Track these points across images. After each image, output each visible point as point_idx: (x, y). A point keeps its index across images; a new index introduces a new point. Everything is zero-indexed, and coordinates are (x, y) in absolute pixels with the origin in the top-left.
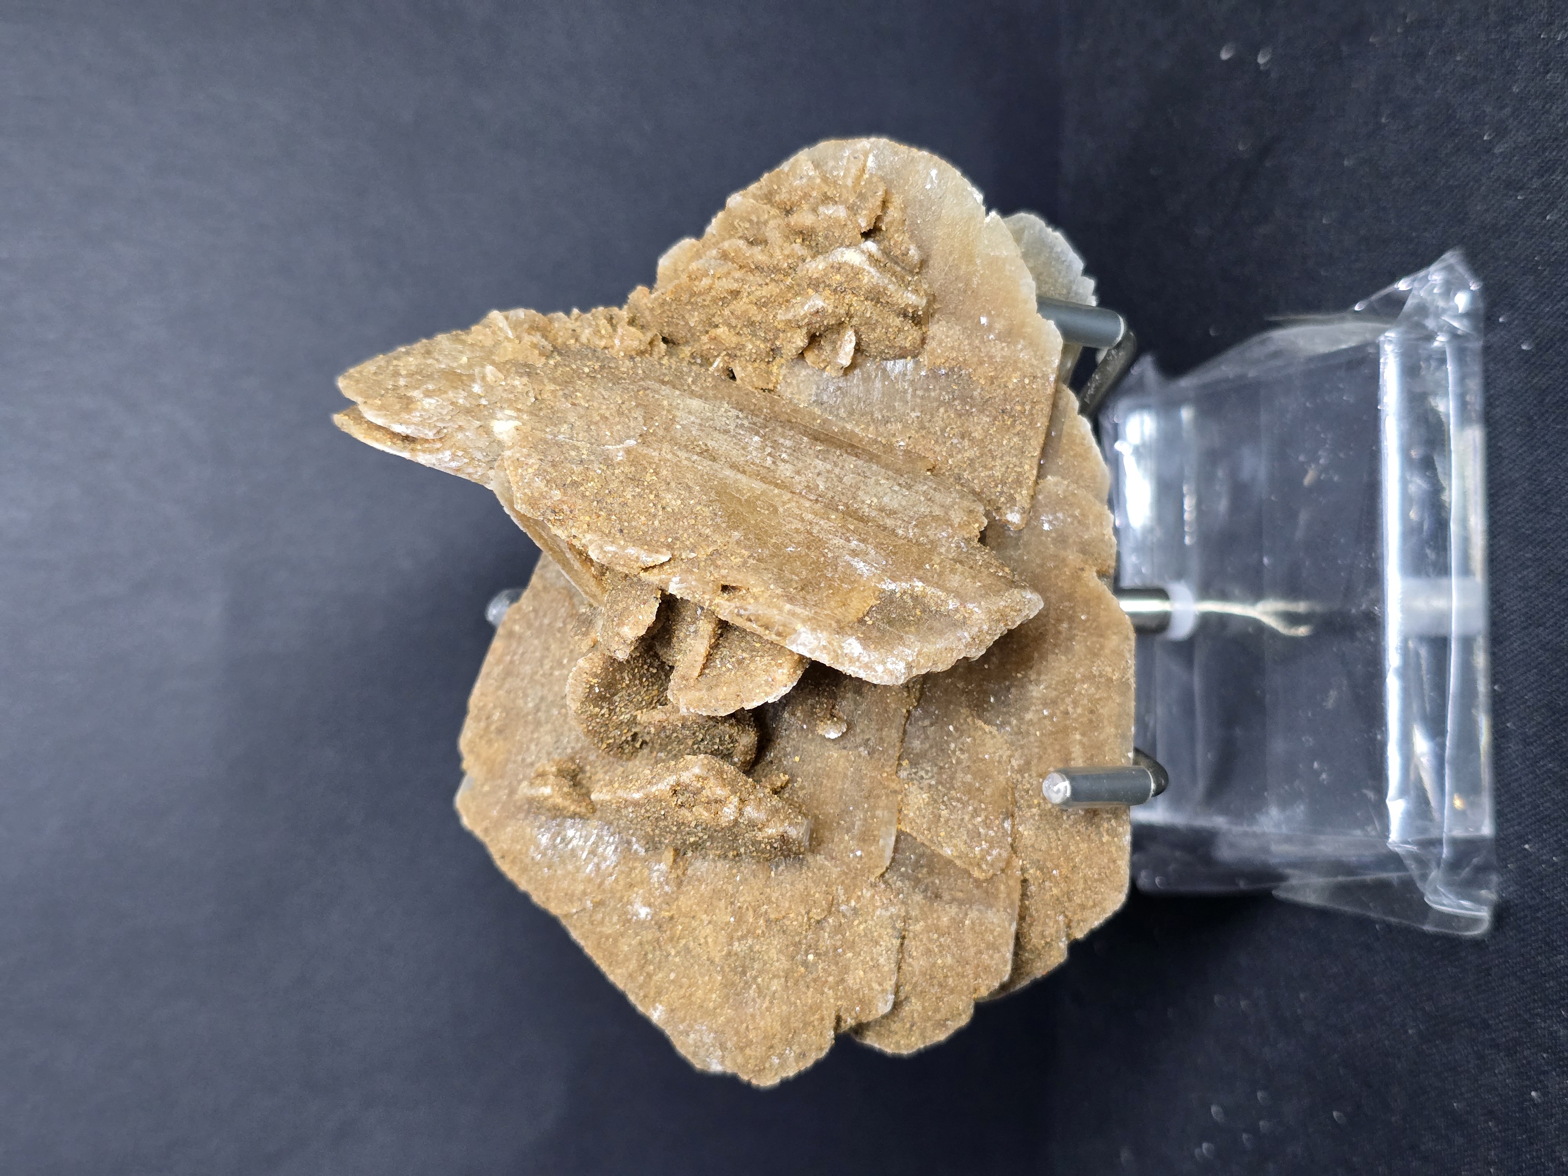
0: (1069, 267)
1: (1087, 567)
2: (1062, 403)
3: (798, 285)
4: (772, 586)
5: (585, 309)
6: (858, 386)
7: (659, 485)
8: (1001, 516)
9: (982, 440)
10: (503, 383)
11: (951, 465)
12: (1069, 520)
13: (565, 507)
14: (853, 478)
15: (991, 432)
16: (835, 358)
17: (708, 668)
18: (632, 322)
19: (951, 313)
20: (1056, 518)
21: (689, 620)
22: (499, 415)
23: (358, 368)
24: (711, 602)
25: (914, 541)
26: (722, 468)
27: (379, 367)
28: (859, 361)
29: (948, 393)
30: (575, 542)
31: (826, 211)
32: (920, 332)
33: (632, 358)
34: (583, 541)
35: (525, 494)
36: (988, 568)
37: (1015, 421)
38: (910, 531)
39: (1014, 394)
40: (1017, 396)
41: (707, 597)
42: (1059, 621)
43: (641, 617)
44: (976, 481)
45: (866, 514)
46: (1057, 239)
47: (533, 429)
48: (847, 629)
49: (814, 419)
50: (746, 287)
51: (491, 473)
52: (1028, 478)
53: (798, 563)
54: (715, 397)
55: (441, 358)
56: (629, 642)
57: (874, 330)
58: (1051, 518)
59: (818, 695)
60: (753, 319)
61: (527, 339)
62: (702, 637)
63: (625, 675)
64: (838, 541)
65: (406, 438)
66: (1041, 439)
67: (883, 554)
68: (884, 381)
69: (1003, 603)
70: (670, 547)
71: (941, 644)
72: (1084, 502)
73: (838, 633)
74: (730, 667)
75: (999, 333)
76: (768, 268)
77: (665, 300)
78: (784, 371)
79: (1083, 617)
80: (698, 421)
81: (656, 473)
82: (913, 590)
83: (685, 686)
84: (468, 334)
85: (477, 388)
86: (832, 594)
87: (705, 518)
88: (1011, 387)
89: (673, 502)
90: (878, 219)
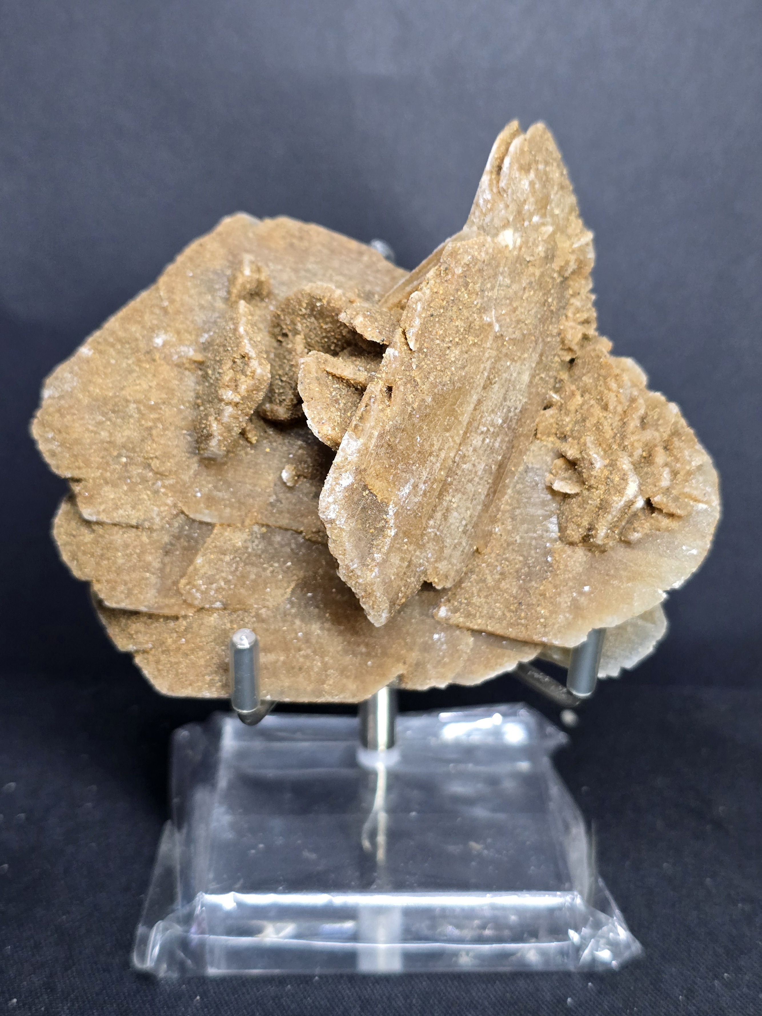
0: (627, 657)
1: (407, 666)
2: (526, 649)
3: (612, 453)
4: (391, 423)
5: (595, 304)
6: (539, 497)
7: (466, 345)
8: (444, 602)
9: (499, 588)
10: (540, 239)
11: (481, 565)
12: (441, 653)
13: (450, 277)
14: (471, 491)
15: (505, 595)
16: (559, 479)
17: (333, 379)
18: (585, 338)
19: (591, 565)
20: (442, 644)
21: (368, 367)
22: (517, 235)
23: (551, 139)
24: (380, 378)
25: (425, 532)
26: (478, 393)
27: (551, 153)
28: (558, 499)
29: (534, 563)
30: (424, 283)
31: (665, 472)
32: (578, 541)
33: (559, 334)
34: (425, 288)
35: (459, 249)
36: (405, 586)
37: (513, 612)
38: (432, 530)
39: (533, 611)
40: (532, 614)
41: (384, 375)
42: (367, 645)
43: (369, 329)
44: (469, 584)
45: (444, 498)
46: (648, 648)
47: (507, 258)
48: (360, 476)
49: (515, 466)
50: (611, 415)
51: (475, 228)
52: (471, 622)
53: (408, 444)
54: (530, 393)
55: (558, 196)
56: (352, 321)
57: (579, 507)
58: (443, 640)
59: (314, 466)
60: (587, 421)
61: (572, 258)
62: (355, 374)
63: (330, 325)
64: (425, 475)
65: (500, 168)
66: (500, 632)
67: (415, 508)
68: (543, 516)
69: (378, 595)
70: (420, 350)
71: (348, 546)
72: (454, 664)
73: (356, 469)
74: (333, 394)
75: (577, 600)
76: (625, 431)
77: (601, 358)
78: (550, 446)
79: (369, 663)
80: (513, 379)
81: (474, 344)
82: (388, 528)
83: (320, 362)
84: (576, 217)
85: (536, 219)
86: (386, 467)
87: (441, 377)
88: (538, 609)
89: (453, 355)
90: (660, 511)
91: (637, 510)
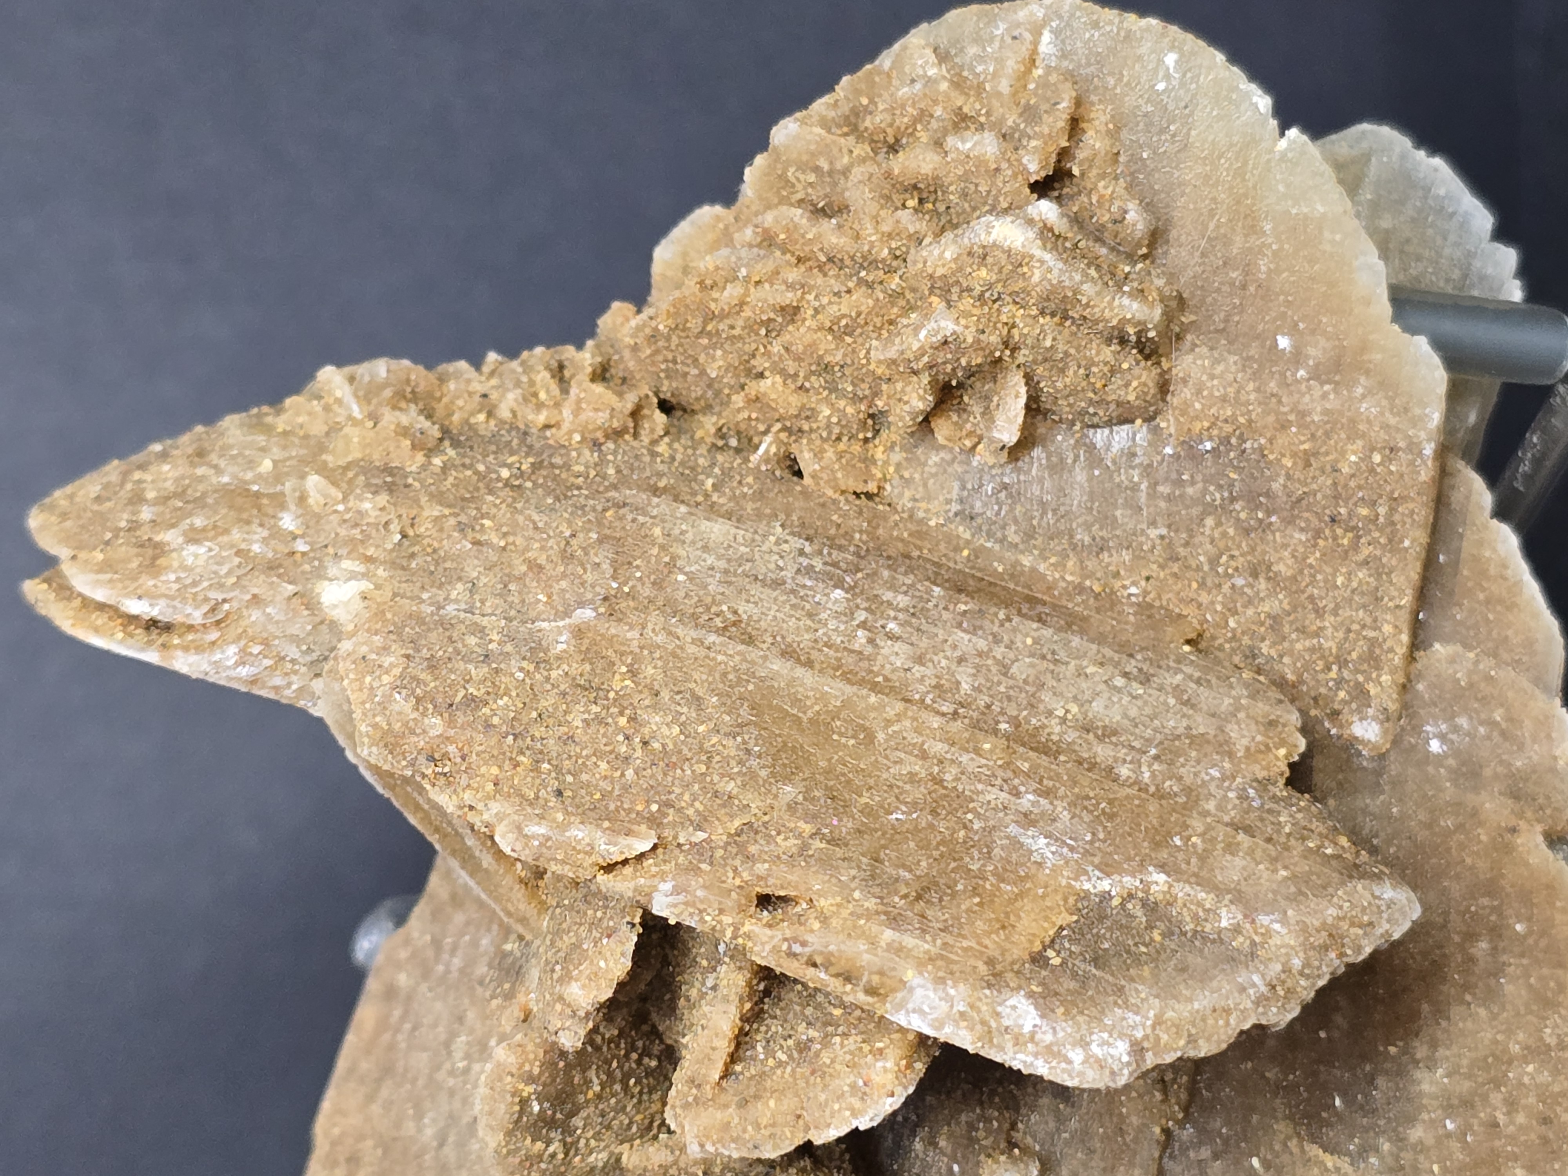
0: (1464, 226)
1: (1523, 825)
2: (1456, 498)
3: (914, 290)
4: (857, 895)
5: (511, 352)
6: (1041, 481)
7: (637, 697)
8: (1341, 726)
9: (1294, 579)
10: (341, 508)
11: (1234, 630)
12: (1482, 730)
13: (452, 749)
14: (1032, 665)
15: (1311, 560)
16: (989, 429)
17: (741, 1060)
18: (601, 374)
19: (1217, 331)
20: (1456, 729)
21: (705, 963)
22: (332, 571)
23: (69, 489)
24: (737, 929)
25: (1152, 789)
26: (765, 657)
27: (106, 486)
28: (1041, 430)
29: (1220, 487)
30: (471, 817)
31: (960, 145)
32: (1156, 371)
33: (596, 445)
34: (486, 817)
35: (375, 726)
36: (1304, 839)
37: (1360, 537)
38: (1144, 768)
39: (1352, 484)
40: (1360, 487)
41: (727, 919)
42: (1471, 937)
43: (602, 964)
44: (1286, 660)
45: (1055, 738)
46: (1436, 170)
47: (395, 595)
48: (1009, 976)
49: (957, 549)
50: (810, 297)
51: (318, 685)
52: (1391, 650)
53: (912, 844)
54: (759, 515)
55: (222, 463)
56: (582, 1013)
57: (1062, 371)
58: (1444, 727)
59: (981, 1103)
60: (828, 359)
61: (389, 418)
62: (726, 999)
63: (592, 1074)
64: (995, 795)
65: (152, 624)
66: (1414, 571)
67: (1087, 818)
68: (1091, 467)
69: (1332, 911)
70: (654, 821)
71: (1203, 1001)
72: (1510, 694)
73: (989, 986)
74: (784, 1058)
75: (1317, 365)
76: (852, 258)
77: (656, 329)
78: (897, 456)
79: (1518, 927)
80: (722, 564)
81: (633, 673)
82: (1147, 892)
83: (696, 1098)
84: (278, 413)
85: (288, 522)
86: (980, 904)
87: (726, 760)
88: (1346, 470)
89: (665, 730)
90: (1064, 154)
91: (1063, 215)
